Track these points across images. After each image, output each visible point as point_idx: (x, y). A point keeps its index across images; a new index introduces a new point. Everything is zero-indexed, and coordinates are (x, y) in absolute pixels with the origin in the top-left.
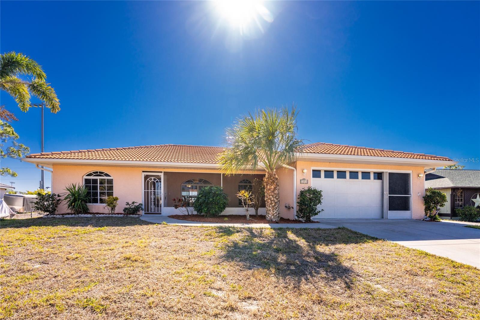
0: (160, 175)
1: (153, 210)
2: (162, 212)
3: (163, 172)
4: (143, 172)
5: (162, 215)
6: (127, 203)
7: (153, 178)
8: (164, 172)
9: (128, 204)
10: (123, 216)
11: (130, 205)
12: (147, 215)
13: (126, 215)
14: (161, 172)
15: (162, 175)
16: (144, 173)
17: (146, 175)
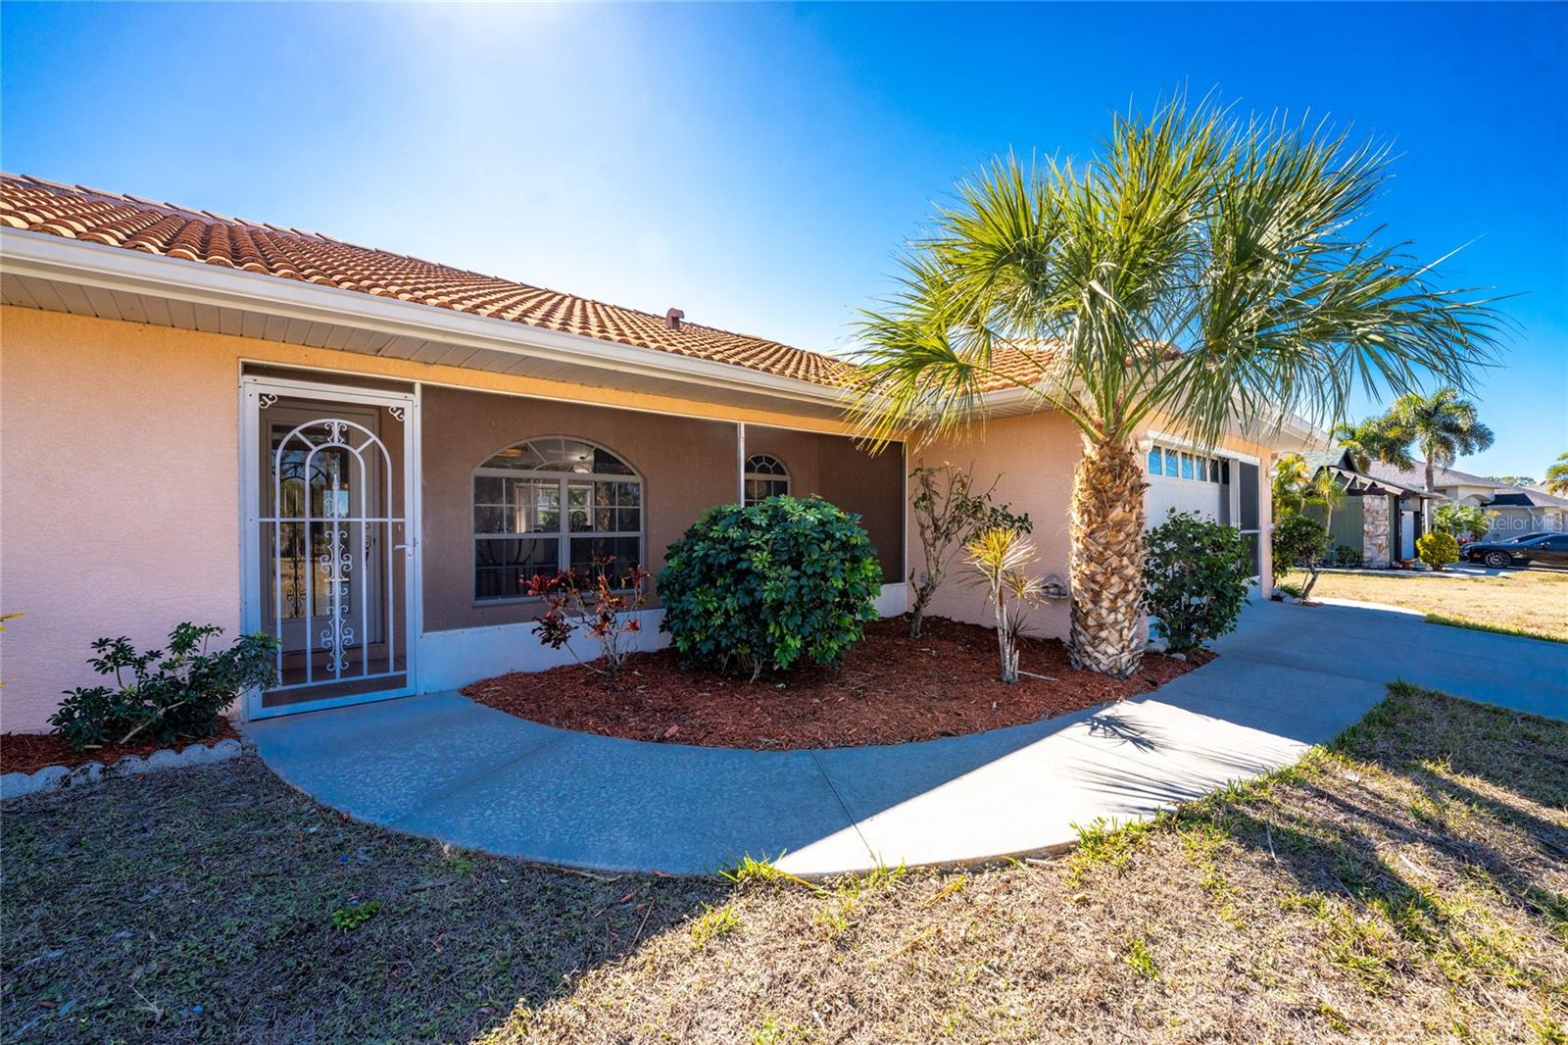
0: (393, 404)
1: (338, 664)
2: (409, 672)
3: (418, 389)
4: (249, 369)
5: (410, 689)
6: (102, 643)
7: (336, 424)
8: (424, 387)
9: (119, 654)
10: (66, 781)
11: (140, 664)
12: (284, 709)
13: (97, 766)
14: (408, 387)
15: (411, 411)
16: (261, 379)
17: (281, 398)
